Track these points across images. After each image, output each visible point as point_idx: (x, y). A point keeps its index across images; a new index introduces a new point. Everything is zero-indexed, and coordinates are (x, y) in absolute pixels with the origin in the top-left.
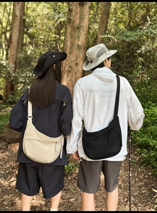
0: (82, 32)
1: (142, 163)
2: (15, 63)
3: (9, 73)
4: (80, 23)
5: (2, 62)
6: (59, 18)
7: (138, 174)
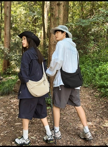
0: (60, 21)
1: (102, 96)
2: (9, 47)
3: (6, 54)
4: (58, 16)
5: (1, 47)
6: (35, 16)
7: (100, 102)
